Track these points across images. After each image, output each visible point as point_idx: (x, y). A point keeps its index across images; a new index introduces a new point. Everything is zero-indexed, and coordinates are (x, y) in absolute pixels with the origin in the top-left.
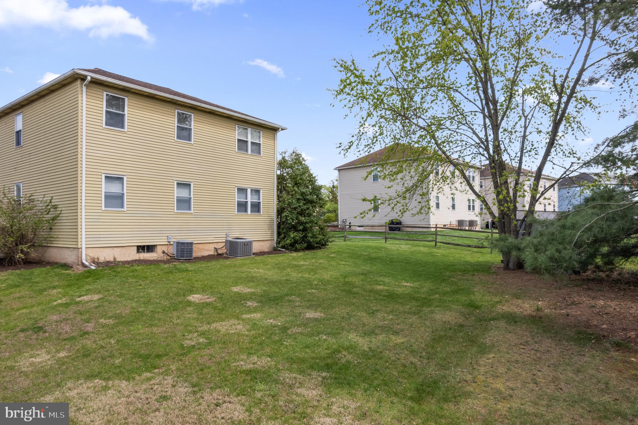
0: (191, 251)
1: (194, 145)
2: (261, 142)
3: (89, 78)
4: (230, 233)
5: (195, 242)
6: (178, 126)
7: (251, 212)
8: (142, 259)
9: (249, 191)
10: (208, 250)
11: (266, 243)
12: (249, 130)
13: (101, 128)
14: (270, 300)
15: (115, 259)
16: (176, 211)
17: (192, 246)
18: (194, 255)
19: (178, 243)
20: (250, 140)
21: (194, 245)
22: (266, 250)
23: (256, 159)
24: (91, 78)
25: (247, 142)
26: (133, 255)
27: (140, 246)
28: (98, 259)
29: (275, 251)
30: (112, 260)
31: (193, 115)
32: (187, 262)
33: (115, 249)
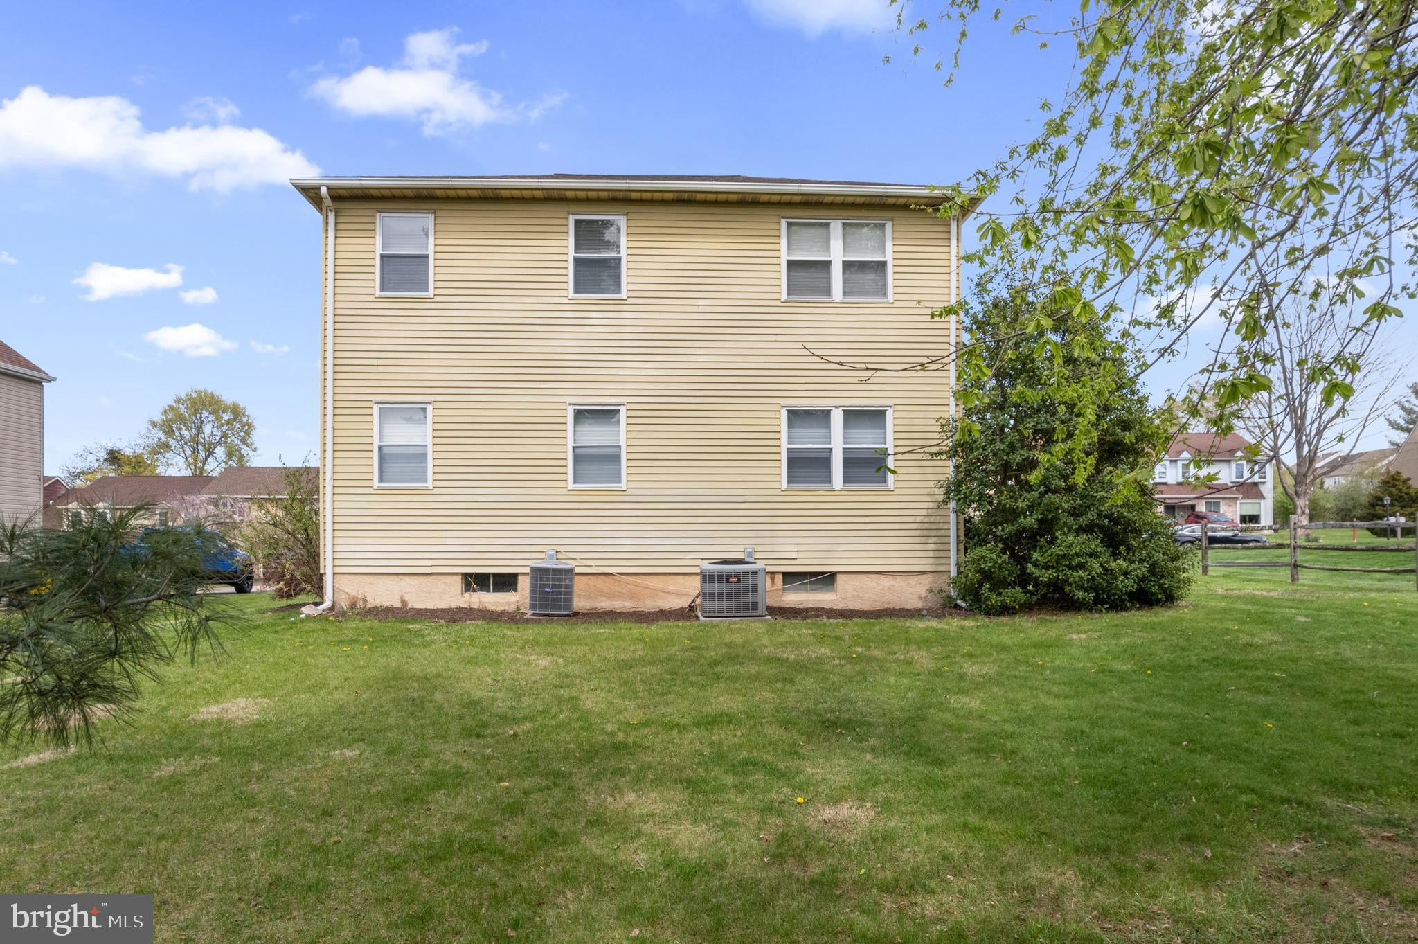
1: (630, 301)
2: (888, 257)
4: (757, 548)
5: (577, 570)
6: (576, 260)
7: (846, 480)
8: (475, 606)
9: (837, 417)
10: (678, 594)
11: (913, 580)
13: (372, 298)
15: (404, 603)
16: (571, 485)
17: (571, 580)
18: (579, 604)
20: (837, 253)
21: (577, 579)
22: (914, 603)
23: (867, 312)
24: (329, 188)
25: (827, 265)
26: (452, 596)
27: (470, 575)
28: (365, 601)
29: (948, 607)
30: (399, 605)
31: (622, 221)
32: (565, 621)
33: (407, 578)
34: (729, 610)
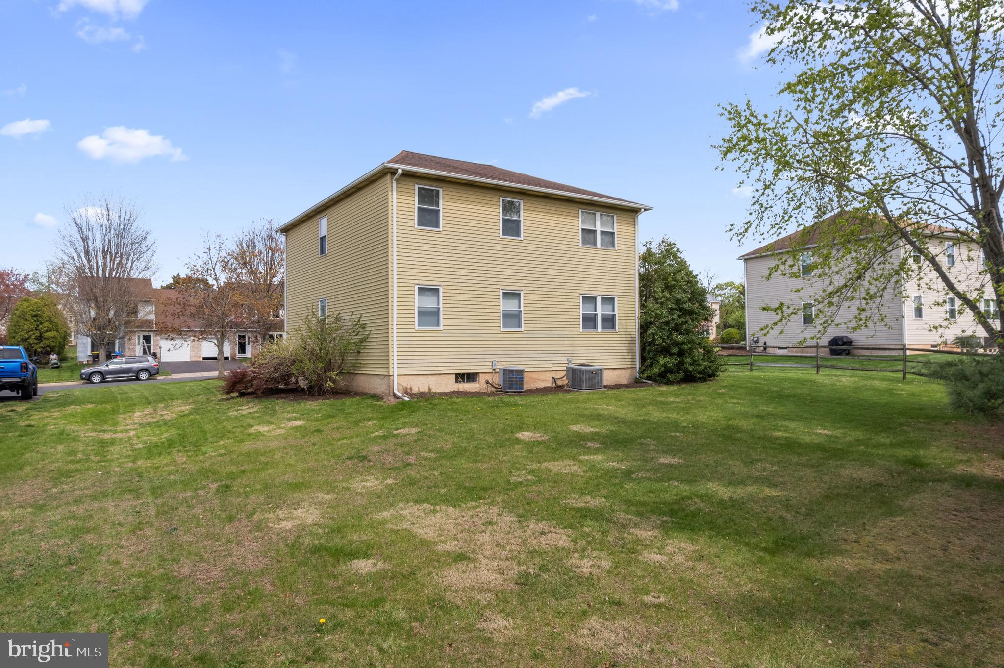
0: (521, 381)
1: (525, 241)
2: (615, 231)
3: (400, 171)
4: (573, 358)
5: (526, 370)
6: (503, 219)
7: (602, 328)
8: (461, 390)
9: (599, 299)
10: (543, 381)
11: (623, 372)
12: (598, 215)
13: (413, 229)
14: (617, 441)
15: (430, 389)
16: (502, 329)
17: (522, 375)
18: (526, 387)
19: (505, 370)
20: (599, 228)
21: (525, 374)
22: (624, 381)
23: (609, 253)
24: (402, 170)
25: (595, 231)
26: (449, 385)
27: (459, 374)
28: (411, 389)
29: (637, 383)
30: (427, 391)
31: (522, 202)
32: (516, 395)
33: (430, 377)
34: (586, 387)
